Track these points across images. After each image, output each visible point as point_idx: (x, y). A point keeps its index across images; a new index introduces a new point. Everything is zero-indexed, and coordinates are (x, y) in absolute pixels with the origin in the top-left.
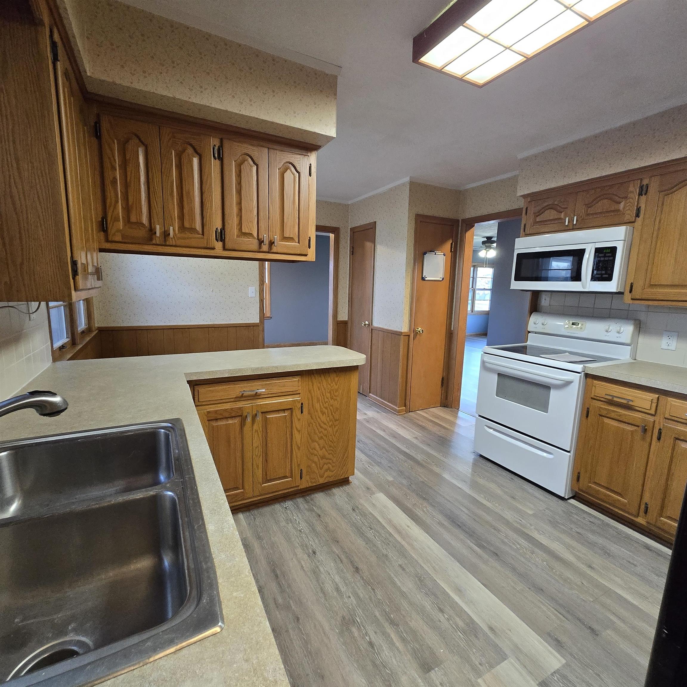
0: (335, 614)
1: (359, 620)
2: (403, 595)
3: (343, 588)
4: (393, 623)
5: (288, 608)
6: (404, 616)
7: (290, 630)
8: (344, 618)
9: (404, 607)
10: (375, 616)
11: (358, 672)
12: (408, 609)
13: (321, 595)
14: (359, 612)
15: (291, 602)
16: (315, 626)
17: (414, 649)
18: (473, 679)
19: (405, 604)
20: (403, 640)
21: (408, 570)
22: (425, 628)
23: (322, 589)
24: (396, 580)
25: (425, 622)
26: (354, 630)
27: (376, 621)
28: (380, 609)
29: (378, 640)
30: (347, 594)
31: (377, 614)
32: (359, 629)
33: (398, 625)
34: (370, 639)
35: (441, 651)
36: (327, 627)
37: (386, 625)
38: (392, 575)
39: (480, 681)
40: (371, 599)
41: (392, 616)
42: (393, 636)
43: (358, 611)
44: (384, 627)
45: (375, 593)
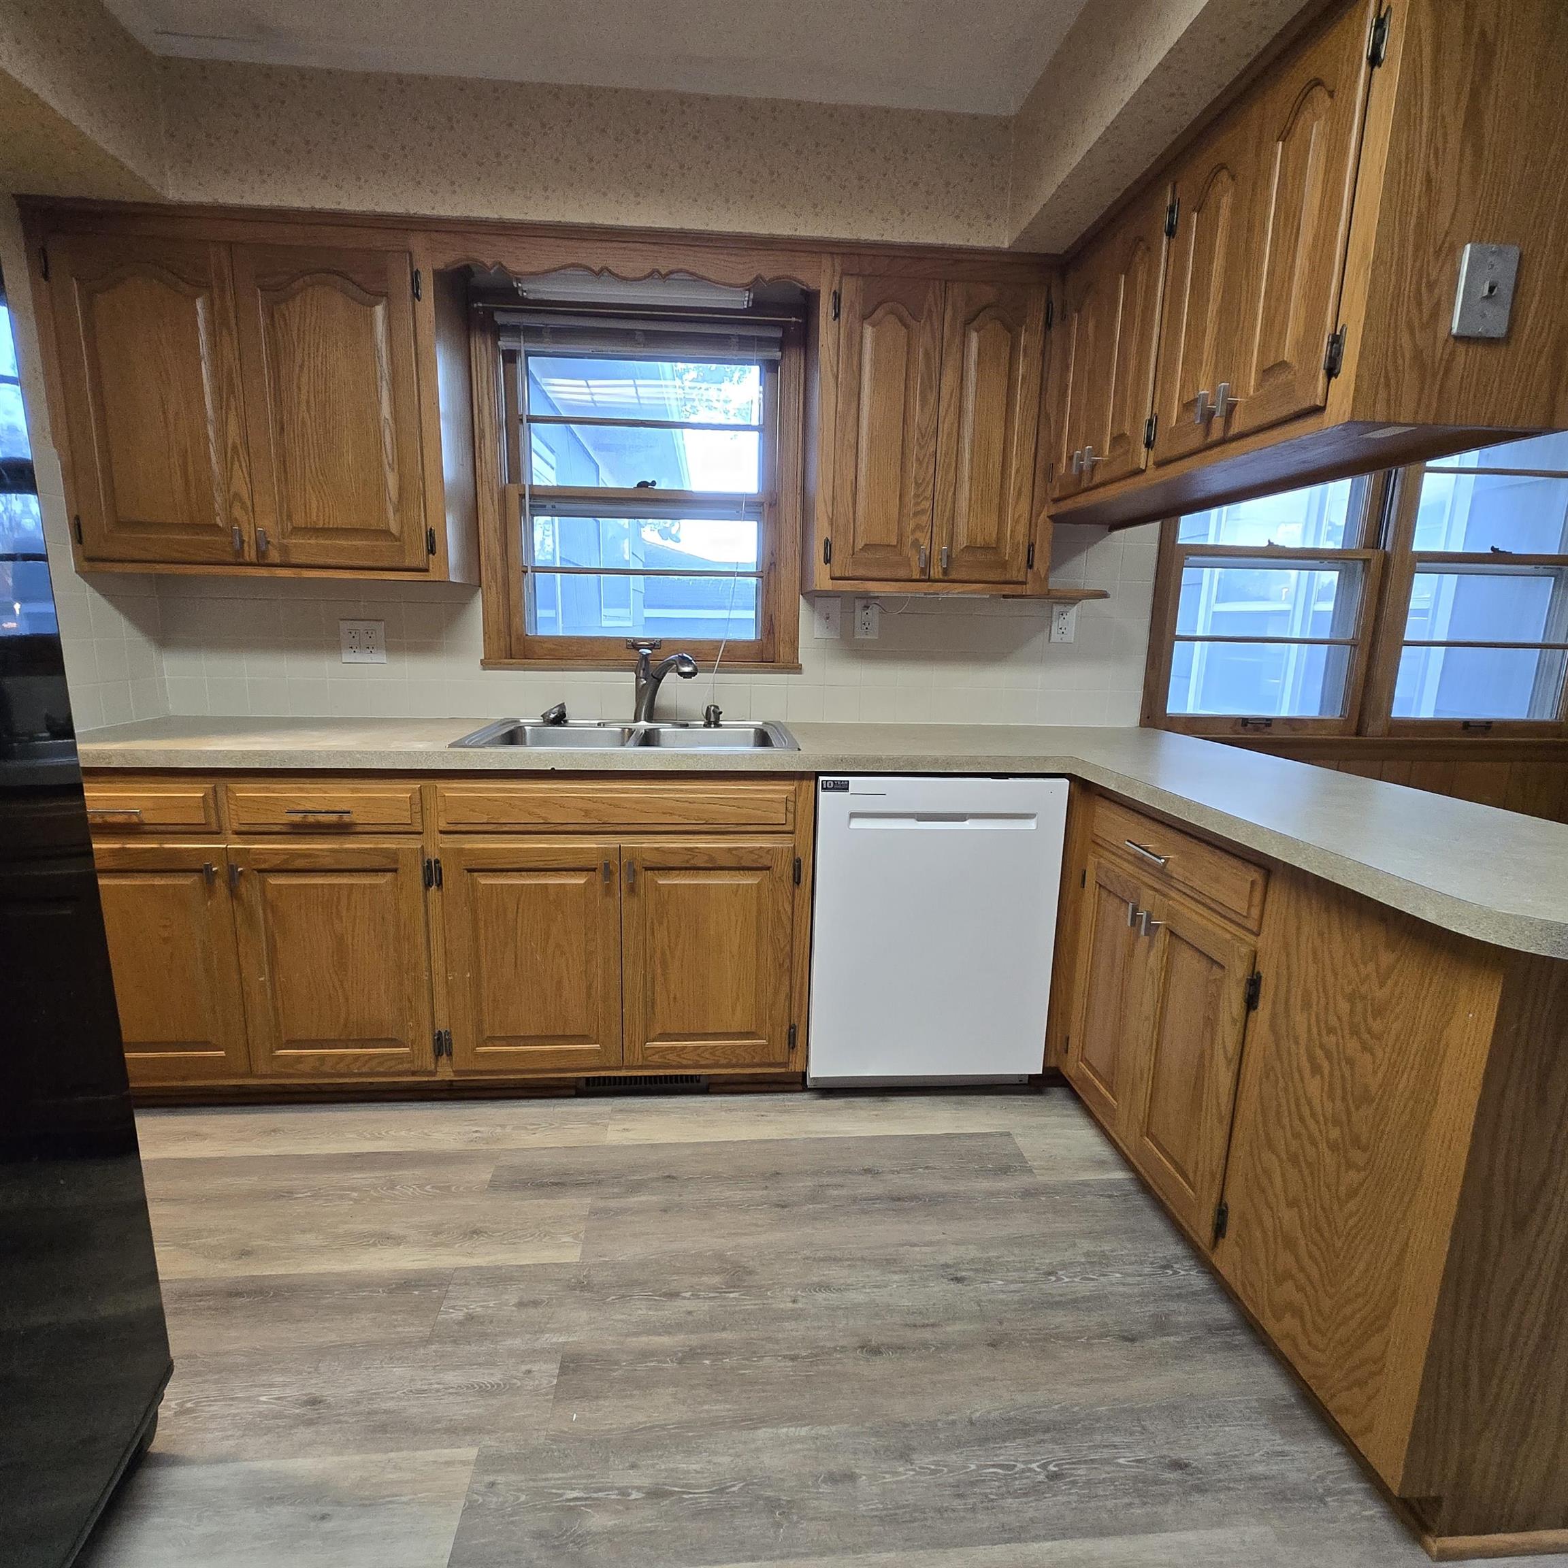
0: (764, 1262)
1: (732, 1295)
2: (750, 1422)
3: (825, 1300)
4: (691, 1354)
5: (813, 1198)
6: (692, 1387)
7: (765, 1192)
8: (750, 1273)
9: (717, 1401)
10: (724, 1329)
11: (641, 1257)
12: (706, 1407)
13: (820, 1254)
14: (750, 1304)
15: (825, 1206)
16: (756, 1225)
17: (616, 1364)
18: (488, 1441)
19: (719, 1409)
20: (645, 1355)
21: (824, 1488)
22: (640, 1417)
23: (836, 1260)
24: (803, 1431)
25: (653, 1427)
26: (716, 1280)
27: (712, 1324)
28: (736, 1346)
29: (672, 1310)
30: (804, 1300)
31: (727, 1335)
32: (715, 1288)
33: (680, 1362)
34: (684, 1298)
35: (576, 1416)
36: (744, 1240)
37: (694, 1340)
38: (823, 1431)
39: (471, 1453)
40: (769, 1339)
41: (707, 1362)
42: (665, 1340)
43: (753, 1302)
44: (692, 1333)
45: (785, 1357)
